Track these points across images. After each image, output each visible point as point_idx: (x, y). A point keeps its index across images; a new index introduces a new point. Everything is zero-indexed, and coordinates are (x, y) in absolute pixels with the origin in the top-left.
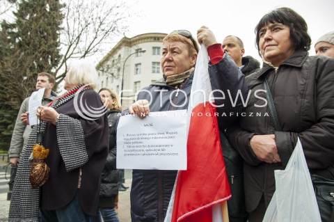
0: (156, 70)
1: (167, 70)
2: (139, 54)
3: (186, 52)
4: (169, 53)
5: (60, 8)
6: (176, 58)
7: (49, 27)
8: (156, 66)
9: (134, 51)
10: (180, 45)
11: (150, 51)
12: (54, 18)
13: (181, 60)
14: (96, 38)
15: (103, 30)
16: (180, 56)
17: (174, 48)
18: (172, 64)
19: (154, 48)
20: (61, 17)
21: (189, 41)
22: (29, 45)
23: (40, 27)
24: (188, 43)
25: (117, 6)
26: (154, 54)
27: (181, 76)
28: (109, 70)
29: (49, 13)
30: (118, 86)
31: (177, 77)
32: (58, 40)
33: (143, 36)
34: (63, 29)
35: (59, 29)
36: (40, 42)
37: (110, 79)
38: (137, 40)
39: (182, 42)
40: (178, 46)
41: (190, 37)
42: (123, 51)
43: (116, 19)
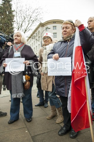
0: (55, 36)
1: (65, 35)
2: (47, 30)
3: (71, 28)
4: (65, 29)
5: (13, 12)
6: (68, 30)
7: (9, 21)
8: (55, 35)
9: (45, 29)
10: (69, 26)
11: (52, 28)
12: (11, 17)
13: (69, 31)
14: (29, 24)
15: (32, 20)
16: (69, 29)
17: (67, 27)
18: (66, 32)
19: (54, 27)
20: (14, 16)
21: (72, 24)
22: (2, 30)
23: (5, 22)
24: (72, 25)
25: (37, 9)
26: (54, 29)
27: (69, 37)
28: (35, 38)
29: (9, 15)
30: (39, 45)
31: (67, 38)
32: (13, 27)
33: (49, 22)
34: (15, 21)
35: (13, 22)
36: (6, 28)
37: (35, 42)
38: (46, 24)
39: (69, 24)
40: (68, 26)
41: (72, 22)
42: (40, 29)
43: (37, 15)
